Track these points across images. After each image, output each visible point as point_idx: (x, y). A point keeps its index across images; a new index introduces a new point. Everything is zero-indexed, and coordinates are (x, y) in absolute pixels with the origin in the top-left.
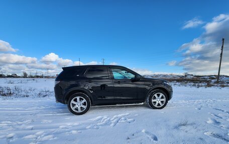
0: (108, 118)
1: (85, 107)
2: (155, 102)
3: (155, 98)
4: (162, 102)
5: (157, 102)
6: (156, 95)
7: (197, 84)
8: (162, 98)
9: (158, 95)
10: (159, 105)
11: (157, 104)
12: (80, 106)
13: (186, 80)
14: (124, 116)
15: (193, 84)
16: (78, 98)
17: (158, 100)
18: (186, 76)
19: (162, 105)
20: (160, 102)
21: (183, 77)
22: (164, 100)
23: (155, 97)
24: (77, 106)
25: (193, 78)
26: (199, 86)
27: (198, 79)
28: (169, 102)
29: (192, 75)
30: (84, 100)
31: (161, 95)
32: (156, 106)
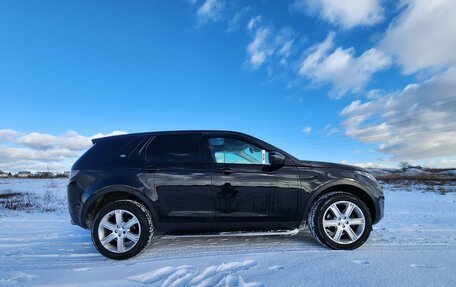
0: (188, 276)
1: (135, 238)
2: (333, 229)
3: (332, 216)
4: (355, 228)
5: (340, 229)
6: (334, 208)
7: (436, 187)
8: (354, 215)
9: (342, 208)
10: (345, 236)
11: (339, 233)
12: (123, 236)
13: (405, 178)
14: (234, 270)
15: (425, 187)
16: (118, 214)
17: (341, 223)
18: (404, 170)
19: (354, 237)
20: (348, 229)
21: (397, 171)
22: (360, 221)
23: (330, 212)
24: (114, 235)
25: (422, 174)
26: (443, 192)
27: (435, 175)
28: (374, 227)
29: (419, 168)
30: (134, 221)
31: (351, 207)
32: (336, 239)
